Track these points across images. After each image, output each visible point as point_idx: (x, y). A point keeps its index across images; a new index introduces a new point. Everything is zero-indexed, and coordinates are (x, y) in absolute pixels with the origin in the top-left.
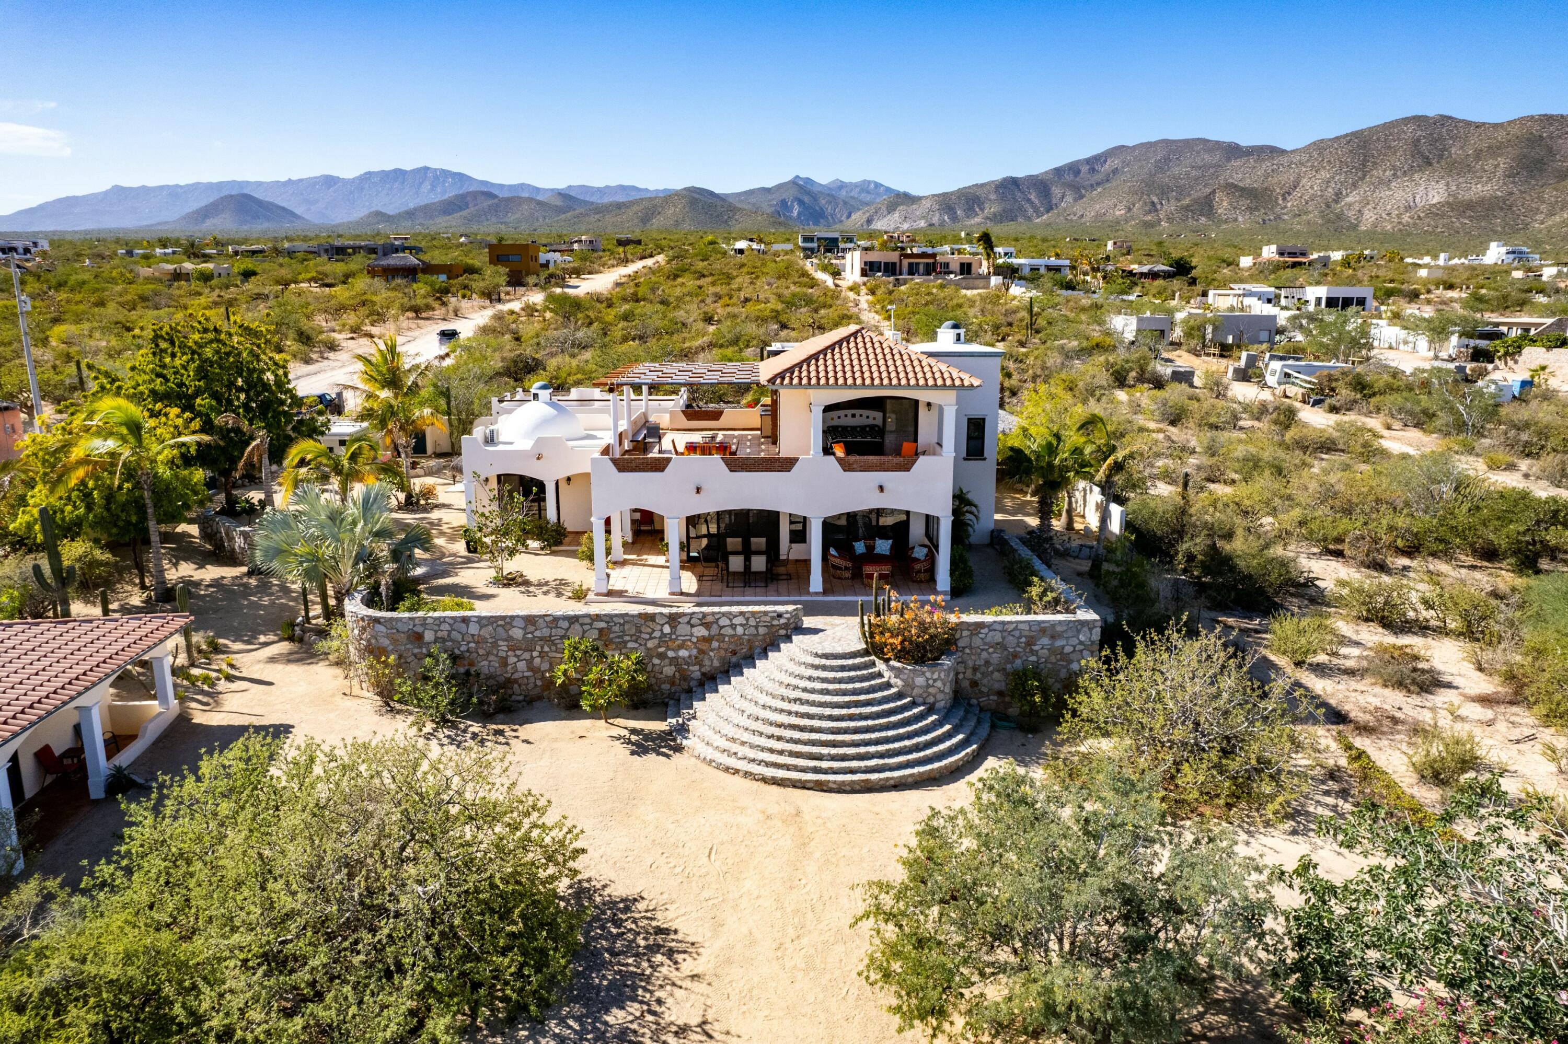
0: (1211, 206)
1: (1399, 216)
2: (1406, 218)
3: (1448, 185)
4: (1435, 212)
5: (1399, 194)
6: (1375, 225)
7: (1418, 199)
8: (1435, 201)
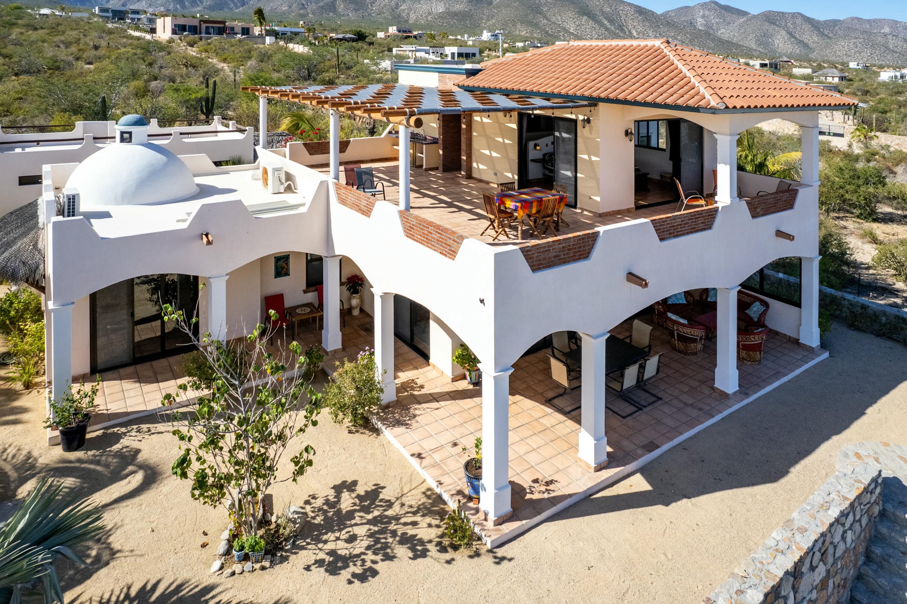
0: (335, 8)
1: (426, 17)
2: (429, 18)
3: (445, 4)
4: (441, 16)
5: (425, 7)
6: (416, 21)
7: (433, 10)
8: (440, 11)
